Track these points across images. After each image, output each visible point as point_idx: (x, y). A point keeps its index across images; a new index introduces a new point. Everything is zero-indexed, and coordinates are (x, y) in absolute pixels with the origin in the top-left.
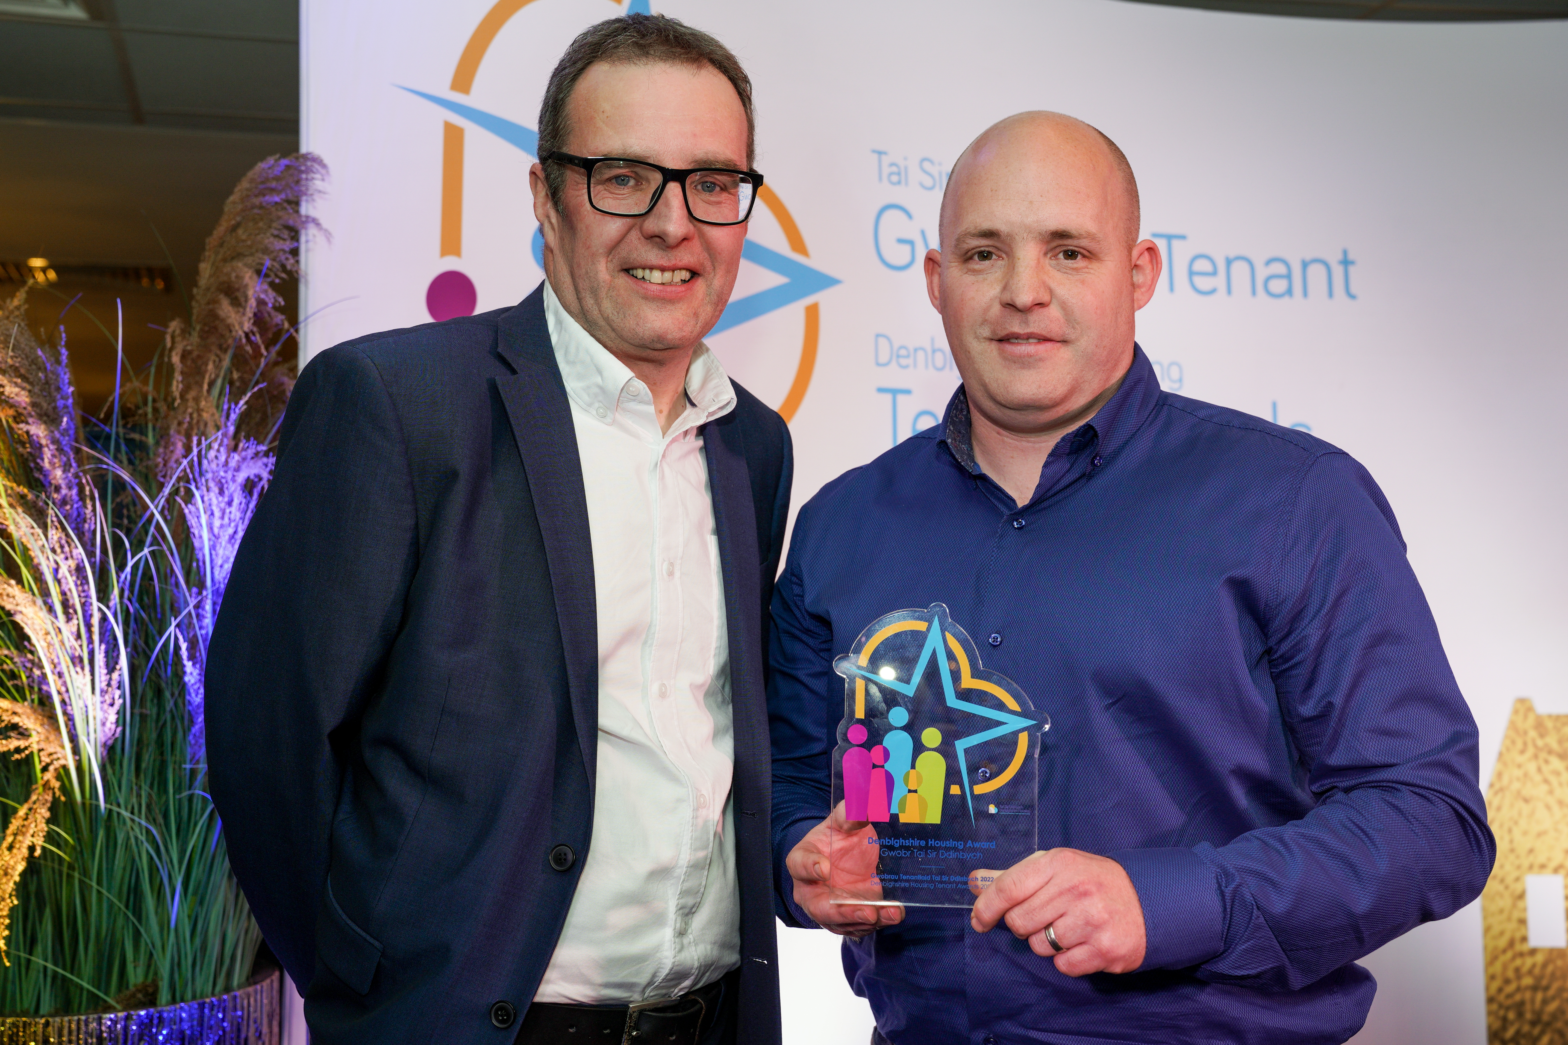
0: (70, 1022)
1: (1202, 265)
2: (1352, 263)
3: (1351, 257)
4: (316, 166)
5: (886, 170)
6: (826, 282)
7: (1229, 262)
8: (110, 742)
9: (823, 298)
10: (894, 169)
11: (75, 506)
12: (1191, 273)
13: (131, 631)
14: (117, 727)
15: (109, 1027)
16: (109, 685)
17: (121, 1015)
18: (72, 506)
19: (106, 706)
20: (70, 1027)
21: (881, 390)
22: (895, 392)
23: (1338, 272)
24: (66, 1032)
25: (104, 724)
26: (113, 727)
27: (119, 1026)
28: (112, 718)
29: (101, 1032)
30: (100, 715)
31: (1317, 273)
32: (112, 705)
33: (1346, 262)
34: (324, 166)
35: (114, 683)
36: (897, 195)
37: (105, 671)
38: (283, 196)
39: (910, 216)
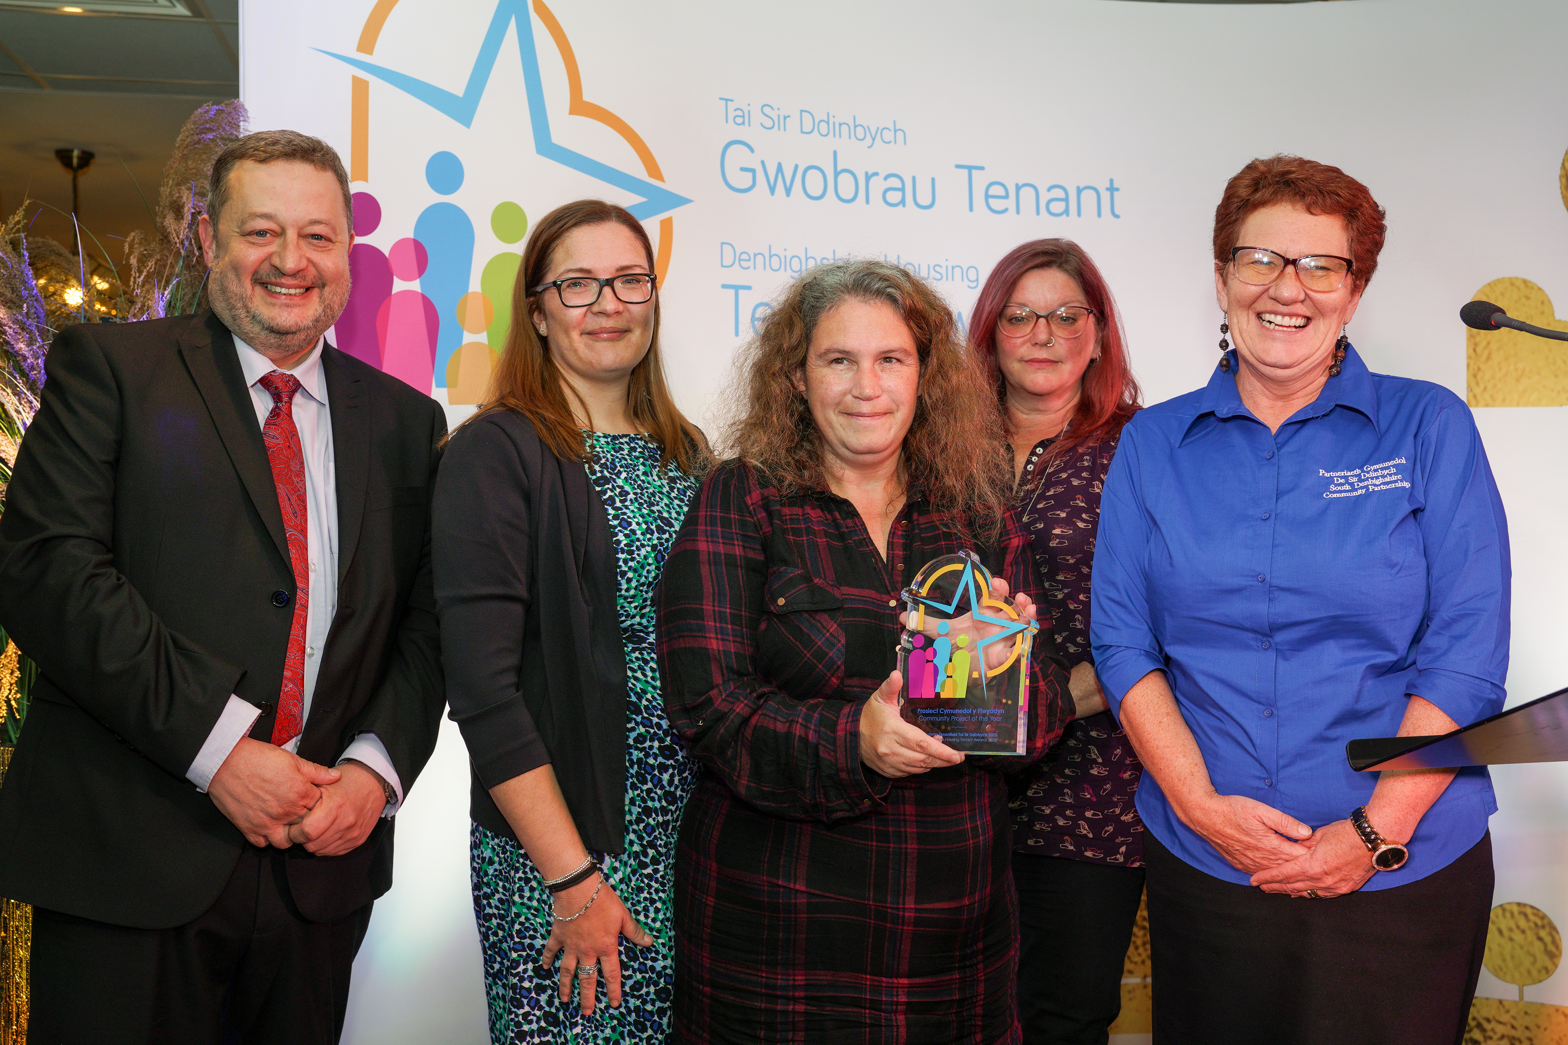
1: (996, 190)
2: (1117, 190)
3: (1116, 185)
5: (732, 114)
6: (680, 201)
7: (1018, 188)
9: (676, 214)
10: (739, 113)
12: (987, 197)
21: (724, 286)
22: (737, 288)
23: (1105, 196)
31: (1088, 197)
33: (1112, 189)
36: (741, 133)
38: (215, 134)
39: (752, 151)
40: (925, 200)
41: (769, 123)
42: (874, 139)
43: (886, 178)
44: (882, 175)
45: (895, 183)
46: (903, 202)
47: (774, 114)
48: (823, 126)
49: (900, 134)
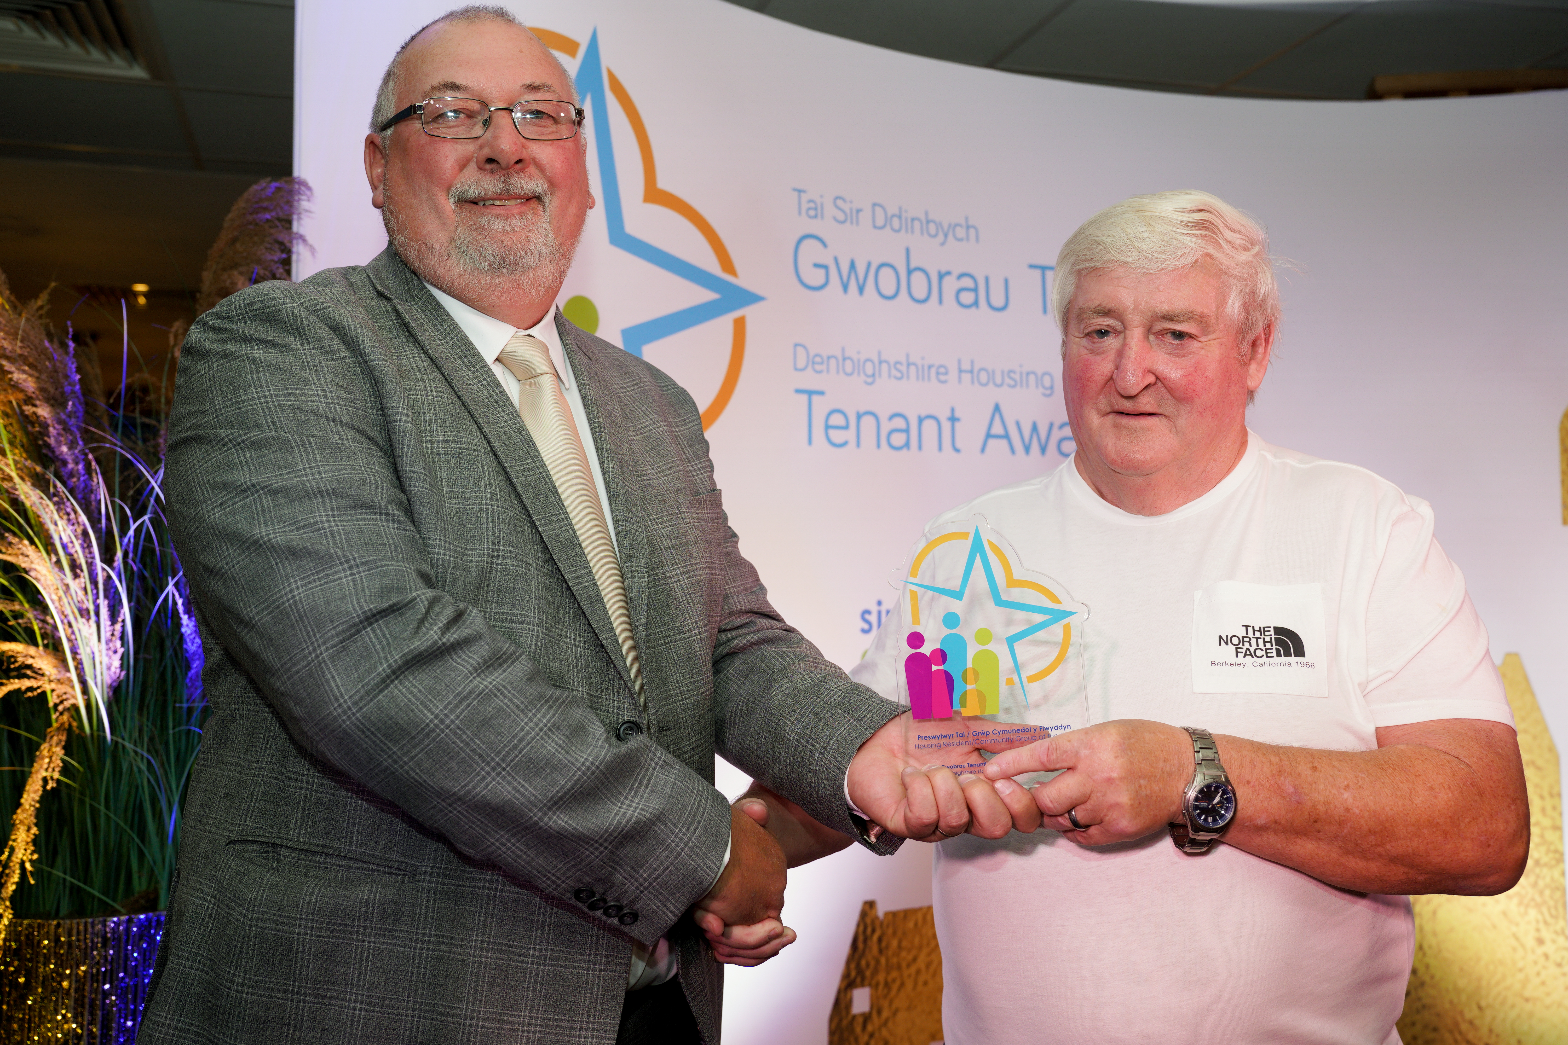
0: (78, 924)
4: (303, 188)
5: (805, 206)
6: (752, 298)
8: (115, 684)
9: (749, 312)
10: (812, 205)
11: (82, 478)
13: (134, 588)
14: (121, 671)
15: (113, 928)
16: (113, 635)
17: (123, 918)
18: (79, 479)
19: (111, 653)
20: (78, 928)
21: (798, 391)
22: (810, 393)
24: (74, 932)
25: (109, 668)
26: (118, 671)
27: (121, 928)
28: (116, 663)
29: (106, 933)
30: (105, 660)
32: (115, 652)
34: (309, 189)
35: (118, 634)
36: (814, 226)
37: (109, 623)
38: (274, 214)
39: (825, 245)
40: (998, 301)
41: (841, 217)
42: (946, 236)
43: (960, 276)
44: (956, 273)
45: (967, 282)
46: (976, 304)
47: (846, 207)
48: (896, 221)
49: (972, 231)
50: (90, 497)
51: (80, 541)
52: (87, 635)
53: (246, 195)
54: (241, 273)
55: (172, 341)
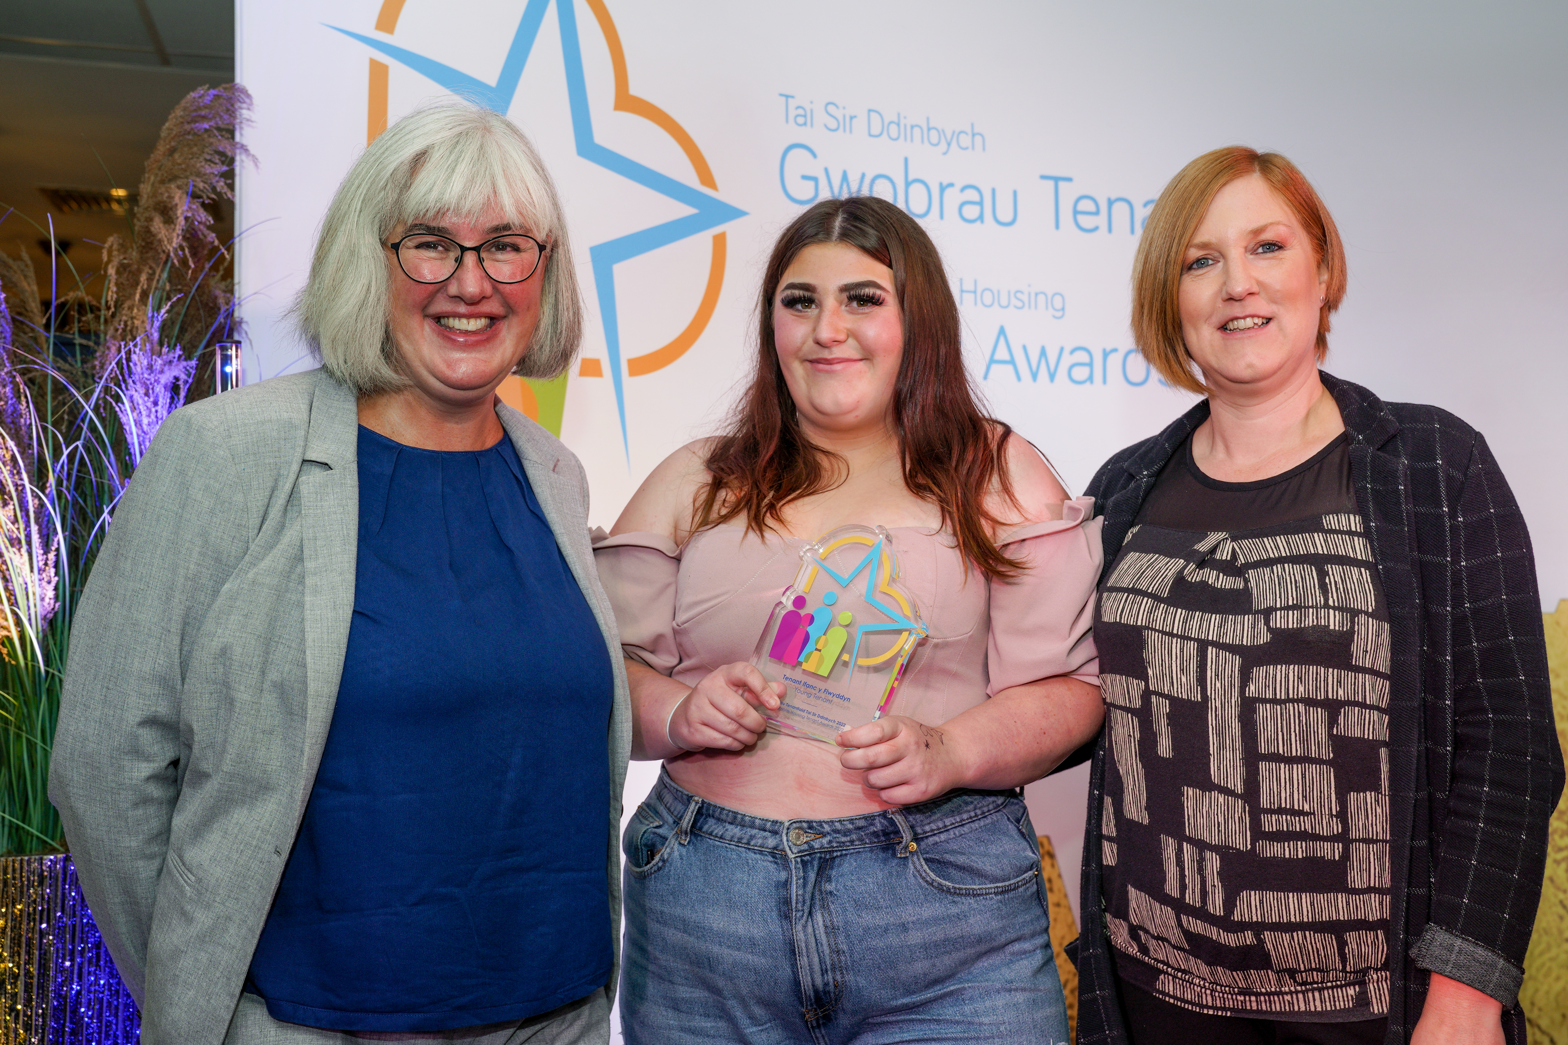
0: (14, 862)
1: (1086, 205)
4: (242, 96)
5: (792, 113)
6: (734, 213)
7: (1110, 203)
8: (51, 616)
9: (729, 228)
10: (801, 112)
11: (10, 402)
12: (1076, 212)
13: (69, 516)
14: (55, 602)
15: (50, 867)
16: (46, 564)
17: (60, 856)
18: (6, 403)
19: (44, 584)
20: (13, 866)
24: (10, 870)
25: (42, 599)
26: (52, 602)
27: (58, 866)
28: (51, 594)
29: (42, 871)
30: (38, 591)
32: (49, 582)
34: (249, 96)
35: (51, 563)
36: (803, 135)
37: (42, 552)
38: (212, 123)
39: (814, 155)
40: (1005, 215)
41: (833, 124)
42: (949, 144)
43: (963, 189)
44: (959, 185)
45: (972, 195)
46: (981, 218)
47: (839, 114)
48: (893, 129)
49: (978, 139)
50: (19, 422)
51: (8, 468)
52: (19, 565)
53: (183, 103)
54: (179, 187)
55: (105, 258)
